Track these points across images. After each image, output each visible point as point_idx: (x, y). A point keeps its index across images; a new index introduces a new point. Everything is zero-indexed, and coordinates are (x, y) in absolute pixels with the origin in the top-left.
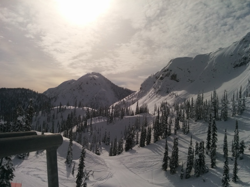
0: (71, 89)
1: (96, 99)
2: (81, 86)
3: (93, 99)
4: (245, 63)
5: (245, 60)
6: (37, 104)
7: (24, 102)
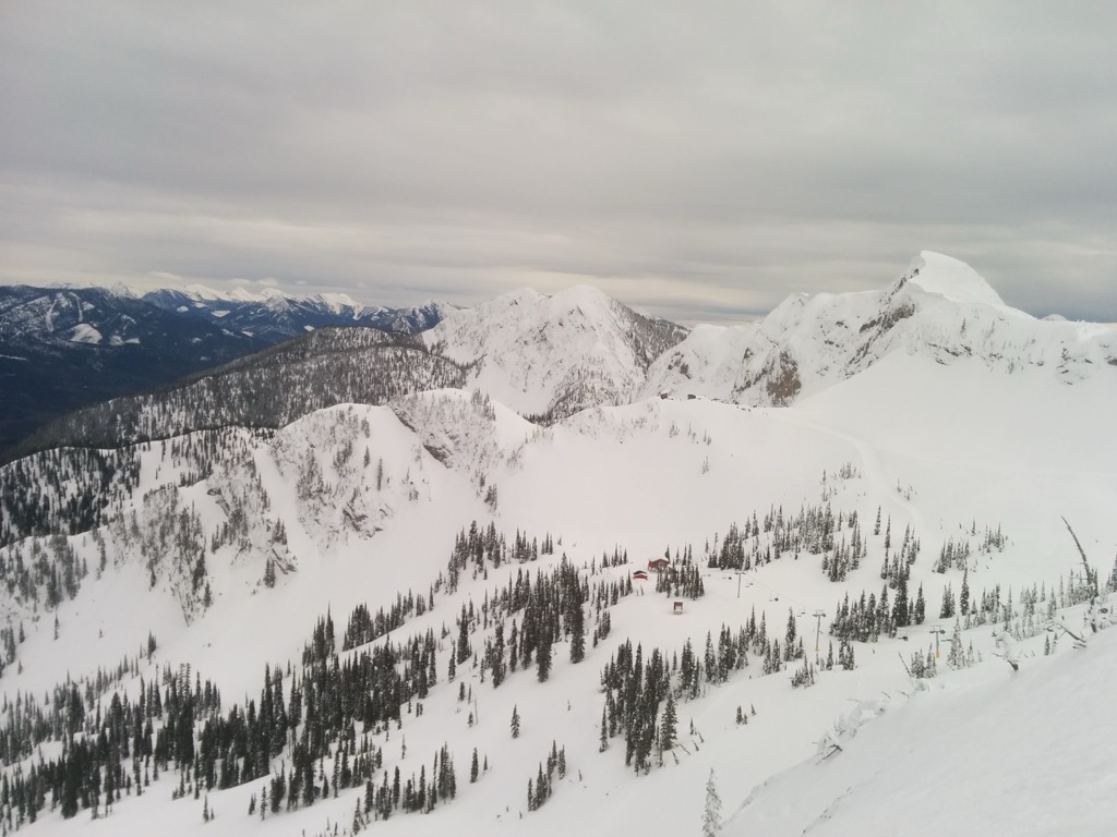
1: (579, 374)
3: (573, 374)
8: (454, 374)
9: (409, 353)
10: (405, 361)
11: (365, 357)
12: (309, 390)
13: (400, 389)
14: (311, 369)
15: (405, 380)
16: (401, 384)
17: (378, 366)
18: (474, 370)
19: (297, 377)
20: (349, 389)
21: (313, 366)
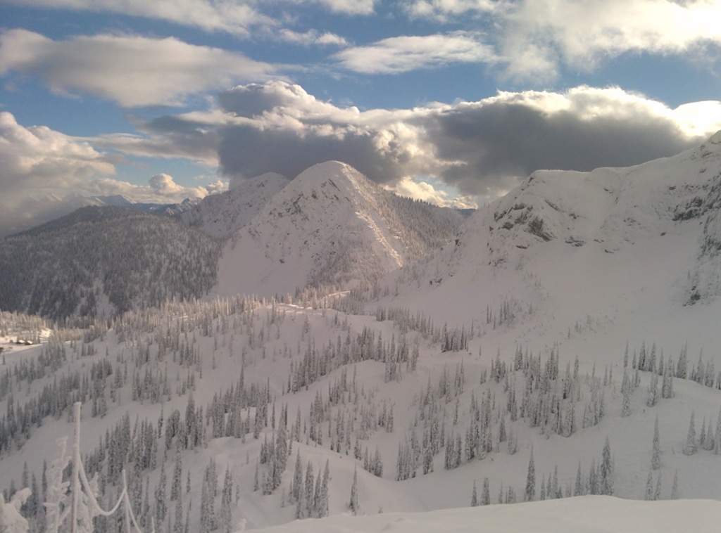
0: (271, 213)
1: (340, 243)
2: (299, 203)
3: (333, 243)
4: (697, 212)
5: (699, 206)
6: (188, 259)
7: (159, 256)
8: (210, 246)
9: (163, 226)
10: (159, 234)
11: (118, 231)
12: (56, 266)
13: (153, 262)
14: (60, 245)
15: (159, 253)
16: (155, 257)
17: (131, 240)
18: (230, 242)
19: (45, 253)
20: (99, 264)
21: (63, 241)
